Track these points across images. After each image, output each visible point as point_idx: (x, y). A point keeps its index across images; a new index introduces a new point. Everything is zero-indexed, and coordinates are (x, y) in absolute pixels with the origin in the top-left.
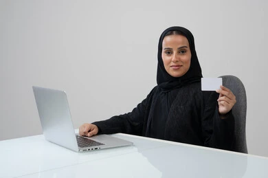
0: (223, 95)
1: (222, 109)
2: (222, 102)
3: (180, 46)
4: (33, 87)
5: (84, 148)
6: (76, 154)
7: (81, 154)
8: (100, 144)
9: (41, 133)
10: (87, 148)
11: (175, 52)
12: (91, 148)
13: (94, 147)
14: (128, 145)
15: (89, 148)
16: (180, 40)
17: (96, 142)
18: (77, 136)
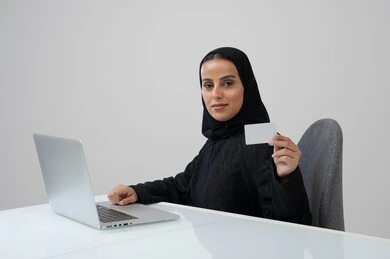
0: (280, 148)
4: (35, 136)
5: (109, 224)
6: (99, 232)
7: (104, 232)
8: (131, 218)
9: (45, 202)
10: (113, 224)
11: (216, 85)
12: (118, 223)
13: (123, 222)
14: (173, 219)
15: (115, 223)
17: (128, 216)
18: (98, 206)
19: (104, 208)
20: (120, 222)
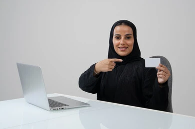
0: (161, 71)
1: (160, 80)
2: (161, 75)
3: (126, 33)
4: (18, 64)
5: (54, 108)
6: (49, 112)
7: (52, 112)
8: (65, 105)
10: (56, 108)
11: (123, 38)
12: (58, 108)
13: (61, 108)
16: (126, 29)
17: (64, 104)
18: (49, 99)
19: (51, 100)
20: (60, 107)
